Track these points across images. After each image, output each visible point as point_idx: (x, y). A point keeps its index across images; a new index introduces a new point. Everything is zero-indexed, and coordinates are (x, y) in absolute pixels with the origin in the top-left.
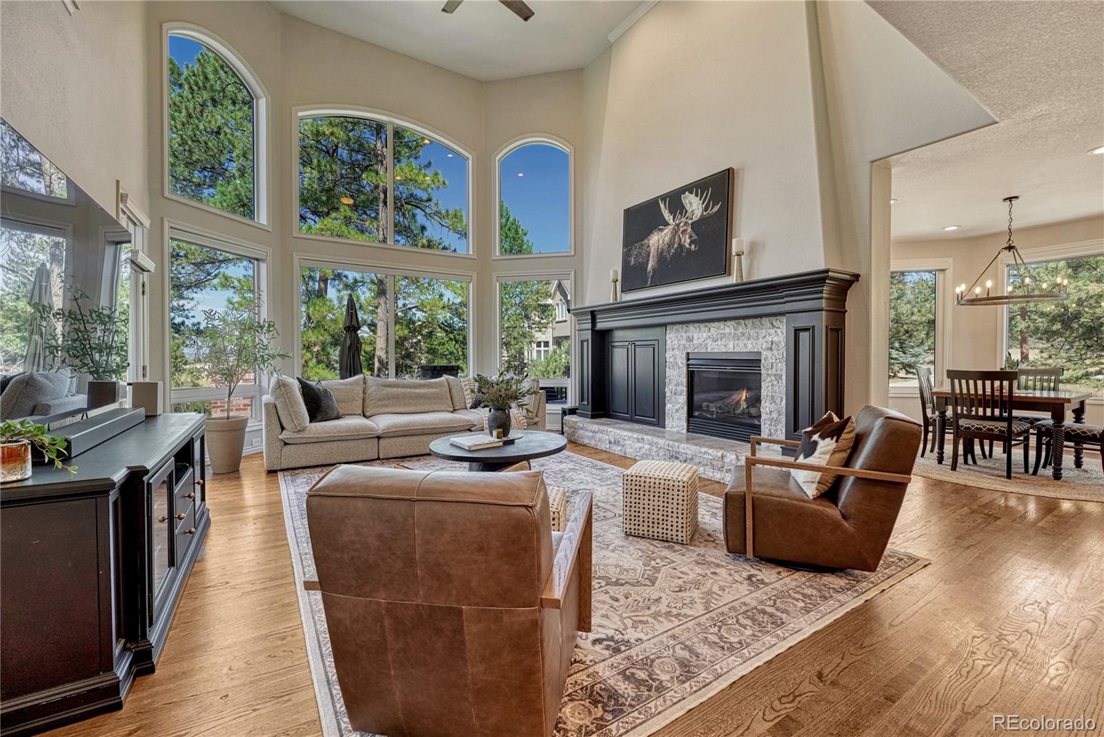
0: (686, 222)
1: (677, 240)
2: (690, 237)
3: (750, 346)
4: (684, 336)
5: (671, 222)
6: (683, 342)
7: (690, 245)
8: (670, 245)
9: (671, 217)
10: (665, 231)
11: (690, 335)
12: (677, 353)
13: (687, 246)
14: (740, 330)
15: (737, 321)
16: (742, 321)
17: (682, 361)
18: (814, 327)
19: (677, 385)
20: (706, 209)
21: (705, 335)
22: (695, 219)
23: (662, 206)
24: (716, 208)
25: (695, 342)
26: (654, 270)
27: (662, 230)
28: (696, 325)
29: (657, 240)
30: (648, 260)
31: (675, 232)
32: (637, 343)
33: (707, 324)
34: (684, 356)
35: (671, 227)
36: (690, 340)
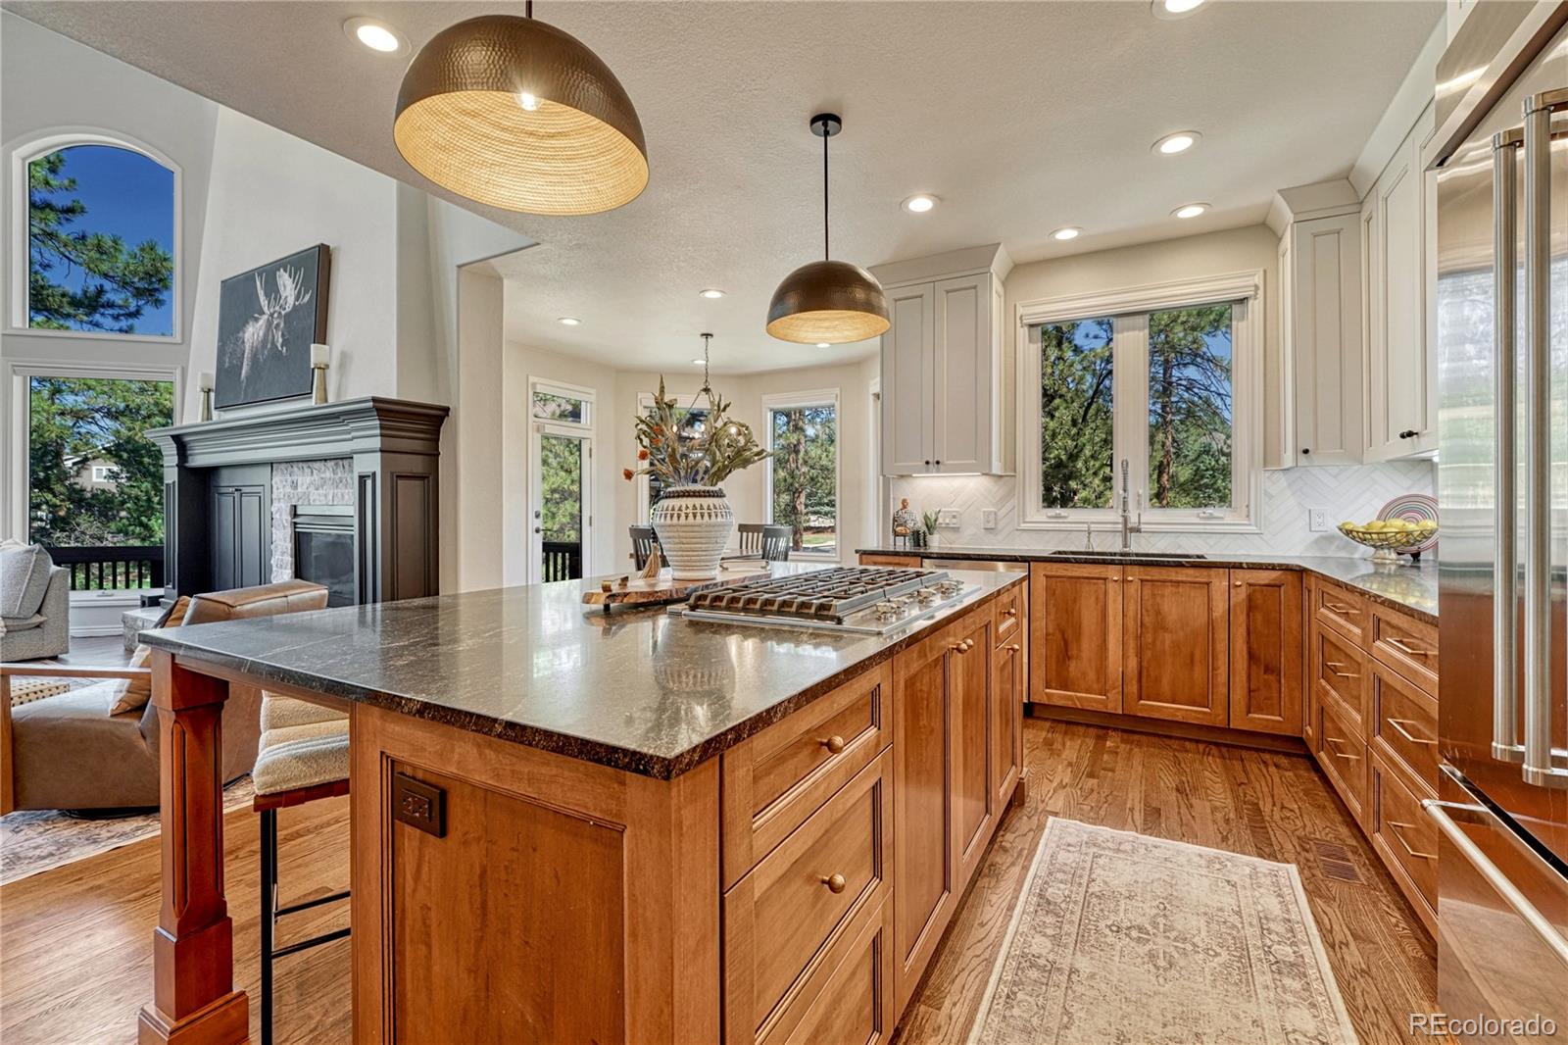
0: (280, 313)
1: (270, 337)
2: (283, 335)
3: (346, 497)
4: (289, 479)
5: (266, 309)
6: (288, 490)
7: (282, 347)
8: (264, 341)
9: (266, 302)
10: (261, 322)
11: (294, 478)
12: (283, 505)
13: (280, 348)
14: (340, 475)
15: (336, 461)
16: (340, 462)
17: (287, 518)
18: (374, 474)
19: (283, 554)
20: (297, 299)
21: (308, 478)
22: (288, 310)
23: (258, 283)
24: (307, 297)
25: (299, 490)
26: (247, 378)
27: (257, 320)
28: (300, 464)
29: (253, 333)
30: (242, 364)
31: (269, 323)
32: (245, 490)
33: (310, 464)
34: (288, 509)
35: (265, 317)
36: (294, 485)
